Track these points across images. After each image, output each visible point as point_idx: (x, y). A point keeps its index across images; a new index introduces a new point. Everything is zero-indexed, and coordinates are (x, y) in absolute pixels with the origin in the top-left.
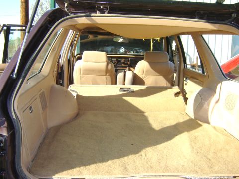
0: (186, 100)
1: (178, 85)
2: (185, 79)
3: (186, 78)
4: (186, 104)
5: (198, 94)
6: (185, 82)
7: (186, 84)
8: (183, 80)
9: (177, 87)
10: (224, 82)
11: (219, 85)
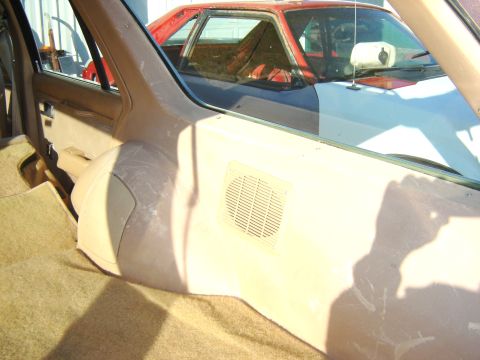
0: (65, 185)
1: (25, 132)
2: (42, 107)
3: (47, 107)
4: (76, 217)
5: (114, 175)
6: (44, 118)
7: (48, 123)
8: (38, 113)
9: (22, 138)
10: (201, 125)
11: (184, 137)
